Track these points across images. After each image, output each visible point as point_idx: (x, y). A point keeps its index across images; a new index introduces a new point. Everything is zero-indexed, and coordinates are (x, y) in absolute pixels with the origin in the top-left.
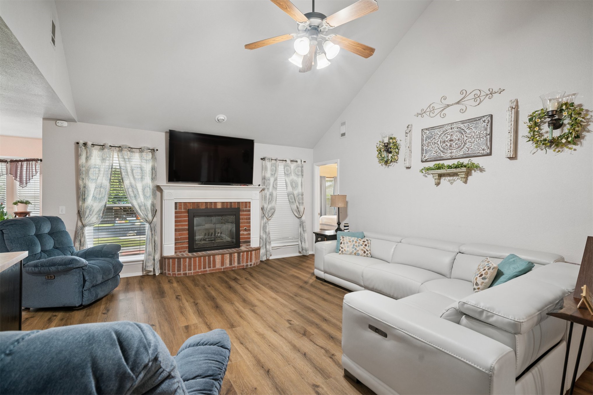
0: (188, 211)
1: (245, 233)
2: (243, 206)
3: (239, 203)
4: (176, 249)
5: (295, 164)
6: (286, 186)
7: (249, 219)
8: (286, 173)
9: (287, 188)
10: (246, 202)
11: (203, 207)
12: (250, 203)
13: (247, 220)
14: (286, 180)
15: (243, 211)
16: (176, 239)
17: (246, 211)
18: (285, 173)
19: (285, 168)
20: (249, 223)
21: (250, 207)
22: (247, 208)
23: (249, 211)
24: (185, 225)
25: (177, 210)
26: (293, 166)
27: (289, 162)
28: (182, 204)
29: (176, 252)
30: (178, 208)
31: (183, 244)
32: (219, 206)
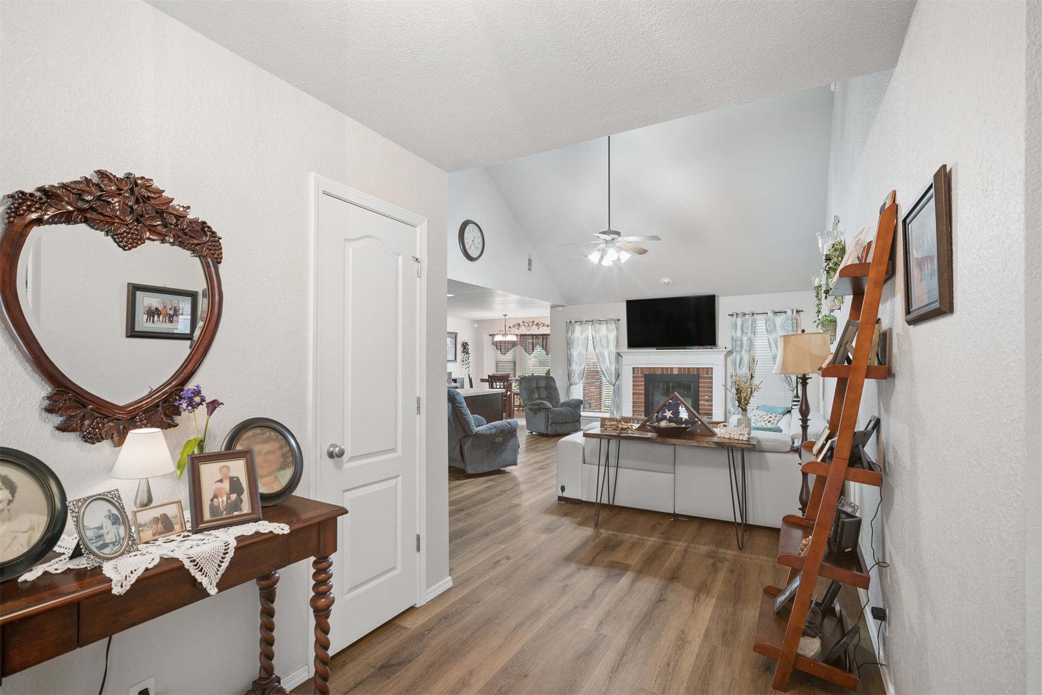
0: (646, 376)
1: (706, 403)
2: (704, 372)
3: (698, 369)
4: (634, 411)
5: (783, 316)
6: (770, 347)
7: (712, 387)
8: (769, 329)
9: (771, 351)
10: (707, 369)
11: (659, 372)
12: (712, 368)
13: (708, 388)
14: (768, 339)
15: (704, 378)
16: (634, 402)
17: (707, 378)
18: (767, 330)
19: (767, 324)
20: (712, 392)
21: (712, 374)
22: (709, 375)
23: (711, 378)
24: (641, 390)
25: (635, 375)
26: (779, 320)
27: (770, 315)
28: (640, 369)
29: (633, 415)
30: (636, 373)
31: (639, 408)
32: (676, 372)
